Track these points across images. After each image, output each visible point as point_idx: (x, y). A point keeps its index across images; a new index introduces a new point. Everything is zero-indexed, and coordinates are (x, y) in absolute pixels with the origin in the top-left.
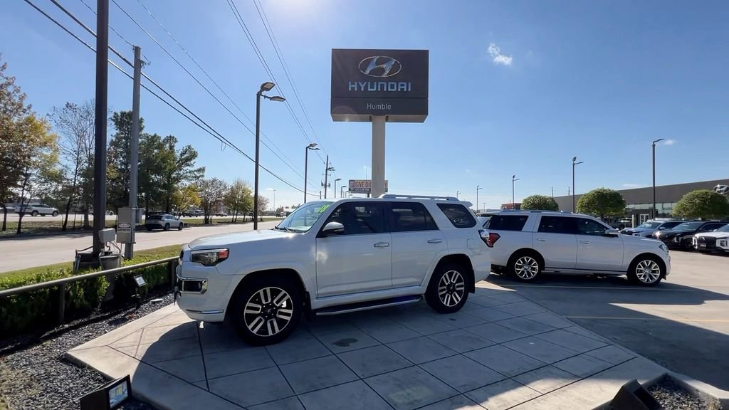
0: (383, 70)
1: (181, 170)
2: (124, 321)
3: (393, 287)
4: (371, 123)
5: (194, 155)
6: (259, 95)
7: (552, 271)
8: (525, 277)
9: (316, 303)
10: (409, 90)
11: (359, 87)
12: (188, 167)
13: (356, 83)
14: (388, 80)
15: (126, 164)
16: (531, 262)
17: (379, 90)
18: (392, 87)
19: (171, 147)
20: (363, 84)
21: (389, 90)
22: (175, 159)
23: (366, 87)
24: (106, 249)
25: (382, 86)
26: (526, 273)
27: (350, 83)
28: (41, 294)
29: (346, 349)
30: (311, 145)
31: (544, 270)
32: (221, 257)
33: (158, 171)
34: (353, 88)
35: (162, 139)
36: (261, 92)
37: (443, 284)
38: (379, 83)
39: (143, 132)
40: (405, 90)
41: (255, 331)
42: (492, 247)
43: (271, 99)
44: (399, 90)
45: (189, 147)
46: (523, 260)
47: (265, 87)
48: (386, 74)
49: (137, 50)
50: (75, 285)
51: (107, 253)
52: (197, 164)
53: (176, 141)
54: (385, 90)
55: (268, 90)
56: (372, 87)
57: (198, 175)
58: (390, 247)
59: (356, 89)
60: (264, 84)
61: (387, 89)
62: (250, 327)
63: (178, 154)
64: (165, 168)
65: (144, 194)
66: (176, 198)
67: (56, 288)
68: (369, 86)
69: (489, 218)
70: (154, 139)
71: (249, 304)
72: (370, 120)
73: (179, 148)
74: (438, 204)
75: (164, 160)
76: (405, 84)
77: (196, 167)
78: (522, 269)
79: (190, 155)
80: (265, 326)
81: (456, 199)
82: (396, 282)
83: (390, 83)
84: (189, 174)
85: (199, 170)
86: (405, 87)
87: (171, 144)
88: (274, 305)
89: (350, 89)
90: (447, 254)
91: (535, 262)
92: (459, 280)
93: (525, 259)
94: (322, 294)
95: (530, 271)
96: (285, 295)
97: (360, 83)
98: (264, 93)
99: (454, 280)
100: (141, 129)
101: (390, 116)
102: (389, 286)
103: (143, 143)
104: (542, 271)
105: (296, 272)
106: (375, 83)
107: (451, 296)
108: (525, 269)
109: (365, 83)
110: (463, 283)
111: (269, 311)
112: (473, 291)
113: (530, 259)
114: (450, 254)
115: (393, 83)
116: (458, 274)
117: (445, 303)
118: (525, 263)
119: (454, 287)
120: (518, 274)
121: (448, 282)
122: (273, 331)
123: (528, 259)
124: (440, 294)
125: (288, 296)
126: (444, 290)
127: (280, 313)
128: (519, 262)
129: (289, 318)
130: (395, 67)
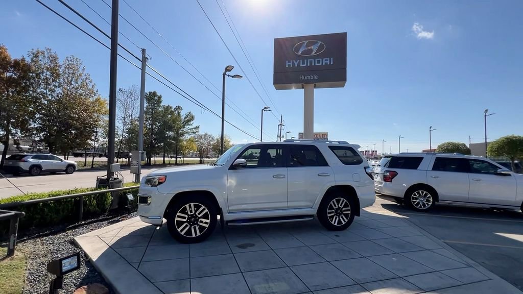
0: (311, 50)
1: (184, 128)
2: (118, 221)
3: (288, 208)
5: (192, 118)
6: (224, 74)
7: (446, 203)
8: (421, 207)
9: (227, 217)
10: (332, 64)
11: (294, 64)
12: (189, 126)
13: (291, 61)
14: (314, 57)
15: (152, 125)
16: (426, 195)
17: (309, 65)
18: (319, 62)
19: (179, 113)
20: (296, 62)
21: (316, 64)
22: (180, 121)
23: (299, 64)
24: (115, 176)
25: (311, 62)
26: (421, 204)
27: (287, 62)
28: (69, 202)
29: (243, 250)
30: (265, 108)
31: (438, 202)
32: (160, 181)
33: (170, 128)
34: (289, 65)
35: (173, 108)
37: (331, 208)
38: (309, 60)
39: (162, 104)
40: (328, 64)
41: (183, 233)
42: (391, 182)
43: (233, 77)
44: (324, 64)
45: (190, 113)
46: (418, 193)
47: (228, 69)
48: (314, 53)
49: (144, 51)
50: (91, 198)
51: (115, 179)
52: (194, 124)
53: (181, 109)
54: (313, 65)
55: (230, 71)
56: (303, 63)
57: (195, 131)
58: (286, 179)
59: (291, 66)
60: (227, 67)
61: (315, 64)
62: (179, 230)
63: (183, 118)
64: (174, 127)
65: (162, 144)
66: (182, 146)
67: (78, 199)
69: (389, 159)
70: (167, 109)
71: (178, 214)
72: (303, 88)
73: (183, 114)
74: (329, 147)
75: (174, 121)
76: (328, 59)
77: (194, 126)
78: (418, 201)
79: (190, 118)
80: (190, 230)
81: (346, 143)
82: (290, 204)
83: (316, 60)
84: (189, 131)
85: (196, 128)
86: (328, 61)
87: (178, 111)
88: (196, 216)
89: (287, 66)
90: (334, 184)
91: (429, 195)
92: (346, 206)
93: (420, 192)
94: (232, 210)
95: (425, 202)
96: (204, 209)
97: (294, 61)
98: (228, 73)
99: (341, 206)
100: (161, 102)
101: (317, 84)
102: (286, 207)
103: (162, 111)
104: (436, 203)
105: (212, 193)
106: (306, 60)
107: (339, 218)
108: (421, 201)
109: (298, 61)
110: (349, 208)
111: (193, 220)
112: (358, 215)
113: (425, 193)
114: (337, 184)
115: (319, 59)
116: (345, 201)
117: (333, 223)
118: (420, 195)
119: (342, 211)
120: (414, 204)
121: (335, 206)
122: (196, 234)
123: (423, 193)
124: (328, 215)
125: (207, 210)
126: (333, 212)
127: (201, 222)
128: (415, 195)
129: (207, 226)
130: (321, 47)
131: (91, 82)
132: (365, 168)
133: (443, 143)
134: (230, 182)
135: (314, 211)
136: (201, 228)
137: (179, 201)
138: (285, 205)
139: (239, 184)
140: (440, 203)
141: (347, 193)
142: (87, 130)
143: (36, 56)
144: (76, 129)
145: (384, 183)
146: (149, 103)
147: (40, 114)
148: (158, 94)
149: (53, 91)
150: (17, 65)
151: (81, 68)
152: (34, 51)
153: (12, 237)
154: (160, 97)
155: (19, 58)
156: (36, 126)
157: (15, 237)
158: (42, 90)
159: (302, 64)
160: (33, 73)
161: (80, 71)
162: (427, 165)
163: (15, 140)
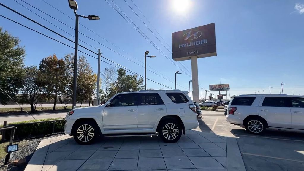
0: (193, 37)
1: (138, 86)
3: (138, 128)
4: (191, 60)
6: (145, 56)
8: (254, 131)
9: (103, 132)
10: (206, 43)
12: (140, 85)
13: (182, 45)
15: (121, 86)
16: (258, 123)
17: (192, 45)
18: (198, 43)
19: (135, 79)
20: (185, 44)
21: (197, 44)
22: (136, 82)
25: (194, 44)
26: (255, 129)
27: (180, 45)
30: (177, 72)
31: (268, 128)
32: (71, 113)
35: (133, 76)
36: (145, 55)
38: (192, 42)
39: (126, 75)
41: (80, 139)
42: (233, 114)
43: (150, 57)
44: (201, 43)
45: (141, 78)
46: (253, 122)
47: (146, 53)
48: (195, 38)
49: (99, 50)
52: (143, 84)
53: (137, 76)
54: (195, 45)
55: (148, 54)
58: (136, 112)
59: (182, 47)
60: (146, 52)
61: (196, 44)
63: (138, 81)
64: (132, 86)
67: (52, 122)
68: (188, 45)
70: (128, 76)
71: (78, 130)
72: (190, 58)
73: (138, 79)
74: (166, 93)
75: (132, 83)
76: (204, 40)
78: (253, 127)
79: (141, 81)
80: (84, 138)
81: (179, 90)
82: (139, 126)
83: (197, 41)
84: (141, 88)
86: (204, 42)
88: (88, 131)
89: (180, 48)
90: (166, 115)
91: (261, 123)
92: (175, 128)
93: (254, 121)
94: (106, 129)
95: (258, 128)
97: (184, 44)
99: (172, 128)
100: (125, 74)
101: (199, 56)
102: (136, 128)
103: (126, 78)
104: (267, 128)
105: (94, 120)
106: (190, 43)
107: (171, 135)
108: (255, 127)
109: (186, 44)
110: (178, 129)
111: (85, 133)
112: (185, 134)
113: (257, 121)
114: (167, 115)
115: (198, 41)
116: (175, 125)
117: (167, 138)
118: (254, 124)
119: (173, 131)
120: (250, 130)
121: (168, 128)
122: (87, 140)
123: (256, 121)
124: (163, 133)
125: (92, 128)
126: (166, 132)
127: (90, 134)
128: (250, 123)
129: (92, 136)
130: (199, 34)
131: (90, 67)
132: (189, 105)
134: (105, 114)
135: (154, 130)
136: (90, 137)
137: (79, 123)
138: (136, 126)
139: (109, 115)
140: (270, 128)
141: (176, 120)
142: (89, 90)
143: (67, 58)
145: (229, 115)
146: (119, 74)
147: (69, 84)
148: (124, 69)
150: (59, 62)
151: (86, 60)
152: (66, 55)
153: (12, 137)
154: (125, 71)
155: (61, 59)
156: (68, 89)
157: (13, 137)
159: (189, 45)
160: (65, 65)
161: (86, 62)
162: (258, 102)
163: (59, 97)
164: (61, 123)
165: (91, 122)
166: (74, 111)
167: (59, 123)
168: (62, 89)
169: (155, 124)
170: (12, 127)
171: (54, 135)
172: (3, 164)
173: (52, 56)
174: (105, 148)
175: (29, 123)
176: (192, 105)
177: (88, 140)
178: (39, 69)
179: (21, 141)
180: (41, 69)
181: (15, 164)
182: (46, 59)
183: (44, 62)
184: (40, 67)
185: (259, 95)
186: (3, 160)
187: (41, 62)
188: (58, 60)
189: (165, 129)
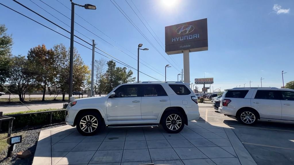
0: (186, 31)
1: (127, 78)
3: (142, 119)
4: (183, 54)
5: (132, 73)
6: (139, 49)
7: (267, 120)
8: (247, 122)
9: (107, 123)
10: (198, 37)
12: (130, 78)
13: (175, 38)
14: (188, 35)
15: (111, 78)
16: (251, 114)
17: (185, 39)
18: (191, 37)
19: (125, 71)
20: (178, 38)
21: (189, 38)
22: (126, 75)
23: (179, 40)
25: (186, 38)
26: (247, 120)
27: (173, 39)
30: (167, 65)
31: (260, 119)
32: (73, 104)
33: (120, 79)
34: (174, 41)
35: (122, 68)
39: (116, 67)
40: (197, 37)
41: (84, 130)
42: (227, 106)
43: (143, 50)
44: (194, 38)
45: (131, 70)
46: (245, 113)
47: (140, 46)
48: (188, 32)
49: (93, 41)
53: (126, 69)
54: (187, 39)
55: (141, 47)
57: (133, 80)
58: (140, 102)
63: (127, 73)
64: (122, 78)
67: (50, 113)
69: (227, 92)
70: (118, 69)
72: (183, 52)
73: (127, 71)
75: (122, 75)
76: (196, 35)
77: (133, 77)
80: (87, 129)
82: (143, 117)
85: (134, 78)
86: (197, 36)
87: (124, 70)
88: (91, 122)
89: (172, 41)
90: (169, 106)
91: (253, 115)
92: (178, 119)
93: (247, 112)
94: (110, 119)
95: (250, 119)
96: (95, 119)
97: (177, 38)
98: (140, 48)
99: (175, 119)
101: (191, 50)
102: (140, 119)
103: (115, 71)
104: (258, 120)
105: (98, 110)
106: (183, 37)
107: (174, 126)
108: (247, 118)
109: (179, 38)
110: (181, 120)
111: (89, 124)
112: (187, 124)
113: (250, 113)
114: (171, 106)
115: (191, 36)
116: (178, 116)
117: (170, 128)
118: (247, 115)
119: (176, 122)
120: (243, 120)
121: (172, 119)
122: (90, 131)
123: (248, 113)
124: (167, 124)
125: (96, 119)
126: (170, 123)
127: (93, 125)
128: (243, 114)
129: (96, 127)
130: (192, 28)
131: (80, 58)
132: (192, 97)
133: (291, 81)
134: (108, 105)
135: (158, 121)
136: (93, 128)
137: (82, 114)
138: (140, 117)
139: (113, 106)
140: (261, 120)
141: (179, 111)
142: (79, 82)
143: (57, 48)
144: (75, 81)
145: (223, 106)
146: (109, 66)
147: (59, 75)
148: (114, 62)
149: (64, 64)
150: (48, 52)
151: (76, 52)
152: (56, 46)
153: (10, 128)
154: (114, 63)
155: (50, 49)
156: (58, 80)
158: (59, 63)
159: (181, 39)
160: (55, 55)
161: (76, 53)
162: (251, 95)
163: (48, 87)
164: (58, 114)
165: (95, 113)
166: (76, 102)
167: (56, 114)
168: (51, 80)
169: (159, 115)
170: (10, 118)
171: (52, 125)
172: (5, 157)
173: (41, 46)
174: (110, 139)
175: (25, 113)
176: (194, 96)
177: (92, 131)
178: (27, 59)
179: (18, 132)
180: (29, 59)
181: (18, 156)
182: (34, 49)
183: (32, 52)
184: (28, 57)
185: (251, 88)
186: (4, 152)
187: (29, 51)
188: (47, 50)
189: (169, 120)
